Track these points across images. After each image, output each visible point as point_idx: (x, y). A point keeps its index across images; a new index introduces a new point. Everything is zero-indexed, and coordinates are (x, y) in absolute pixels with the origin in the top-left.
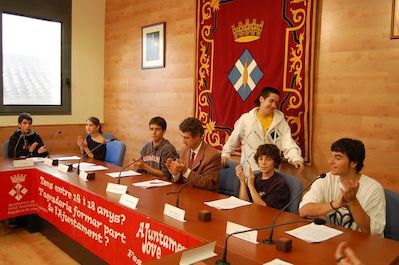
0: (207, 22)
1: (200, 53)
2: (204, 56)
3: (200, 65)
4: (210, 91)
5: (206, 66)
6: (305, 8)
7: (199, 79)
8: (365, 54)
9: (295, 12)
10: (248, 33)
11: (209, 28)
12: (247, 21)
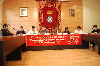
0: (41, 9)
1: (39, 15)
2: (40, 15)
3: (39, 17)
4: (42, 22)
5: (41, 17)
6: (60, 11)
7: (39, 19)
8: (67, 18)
9: (58, 11)
10: (50, 13)
11: (41, 11)
12: (50, 11)
